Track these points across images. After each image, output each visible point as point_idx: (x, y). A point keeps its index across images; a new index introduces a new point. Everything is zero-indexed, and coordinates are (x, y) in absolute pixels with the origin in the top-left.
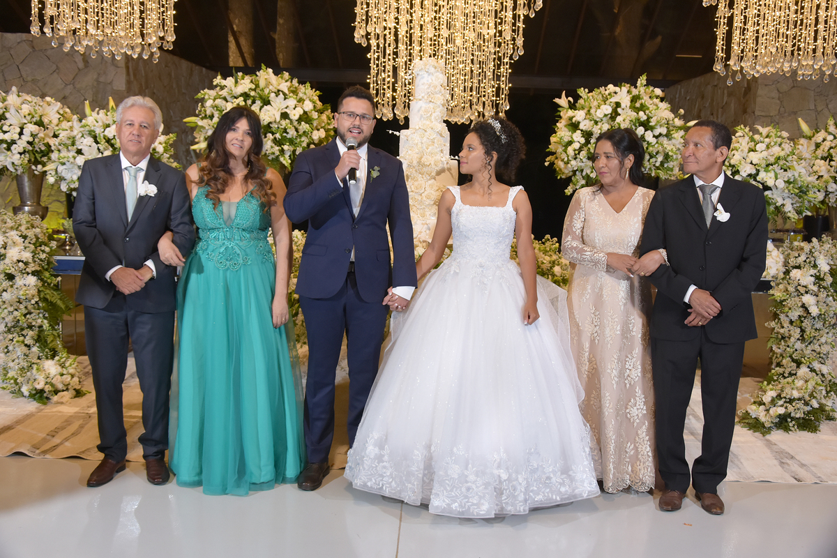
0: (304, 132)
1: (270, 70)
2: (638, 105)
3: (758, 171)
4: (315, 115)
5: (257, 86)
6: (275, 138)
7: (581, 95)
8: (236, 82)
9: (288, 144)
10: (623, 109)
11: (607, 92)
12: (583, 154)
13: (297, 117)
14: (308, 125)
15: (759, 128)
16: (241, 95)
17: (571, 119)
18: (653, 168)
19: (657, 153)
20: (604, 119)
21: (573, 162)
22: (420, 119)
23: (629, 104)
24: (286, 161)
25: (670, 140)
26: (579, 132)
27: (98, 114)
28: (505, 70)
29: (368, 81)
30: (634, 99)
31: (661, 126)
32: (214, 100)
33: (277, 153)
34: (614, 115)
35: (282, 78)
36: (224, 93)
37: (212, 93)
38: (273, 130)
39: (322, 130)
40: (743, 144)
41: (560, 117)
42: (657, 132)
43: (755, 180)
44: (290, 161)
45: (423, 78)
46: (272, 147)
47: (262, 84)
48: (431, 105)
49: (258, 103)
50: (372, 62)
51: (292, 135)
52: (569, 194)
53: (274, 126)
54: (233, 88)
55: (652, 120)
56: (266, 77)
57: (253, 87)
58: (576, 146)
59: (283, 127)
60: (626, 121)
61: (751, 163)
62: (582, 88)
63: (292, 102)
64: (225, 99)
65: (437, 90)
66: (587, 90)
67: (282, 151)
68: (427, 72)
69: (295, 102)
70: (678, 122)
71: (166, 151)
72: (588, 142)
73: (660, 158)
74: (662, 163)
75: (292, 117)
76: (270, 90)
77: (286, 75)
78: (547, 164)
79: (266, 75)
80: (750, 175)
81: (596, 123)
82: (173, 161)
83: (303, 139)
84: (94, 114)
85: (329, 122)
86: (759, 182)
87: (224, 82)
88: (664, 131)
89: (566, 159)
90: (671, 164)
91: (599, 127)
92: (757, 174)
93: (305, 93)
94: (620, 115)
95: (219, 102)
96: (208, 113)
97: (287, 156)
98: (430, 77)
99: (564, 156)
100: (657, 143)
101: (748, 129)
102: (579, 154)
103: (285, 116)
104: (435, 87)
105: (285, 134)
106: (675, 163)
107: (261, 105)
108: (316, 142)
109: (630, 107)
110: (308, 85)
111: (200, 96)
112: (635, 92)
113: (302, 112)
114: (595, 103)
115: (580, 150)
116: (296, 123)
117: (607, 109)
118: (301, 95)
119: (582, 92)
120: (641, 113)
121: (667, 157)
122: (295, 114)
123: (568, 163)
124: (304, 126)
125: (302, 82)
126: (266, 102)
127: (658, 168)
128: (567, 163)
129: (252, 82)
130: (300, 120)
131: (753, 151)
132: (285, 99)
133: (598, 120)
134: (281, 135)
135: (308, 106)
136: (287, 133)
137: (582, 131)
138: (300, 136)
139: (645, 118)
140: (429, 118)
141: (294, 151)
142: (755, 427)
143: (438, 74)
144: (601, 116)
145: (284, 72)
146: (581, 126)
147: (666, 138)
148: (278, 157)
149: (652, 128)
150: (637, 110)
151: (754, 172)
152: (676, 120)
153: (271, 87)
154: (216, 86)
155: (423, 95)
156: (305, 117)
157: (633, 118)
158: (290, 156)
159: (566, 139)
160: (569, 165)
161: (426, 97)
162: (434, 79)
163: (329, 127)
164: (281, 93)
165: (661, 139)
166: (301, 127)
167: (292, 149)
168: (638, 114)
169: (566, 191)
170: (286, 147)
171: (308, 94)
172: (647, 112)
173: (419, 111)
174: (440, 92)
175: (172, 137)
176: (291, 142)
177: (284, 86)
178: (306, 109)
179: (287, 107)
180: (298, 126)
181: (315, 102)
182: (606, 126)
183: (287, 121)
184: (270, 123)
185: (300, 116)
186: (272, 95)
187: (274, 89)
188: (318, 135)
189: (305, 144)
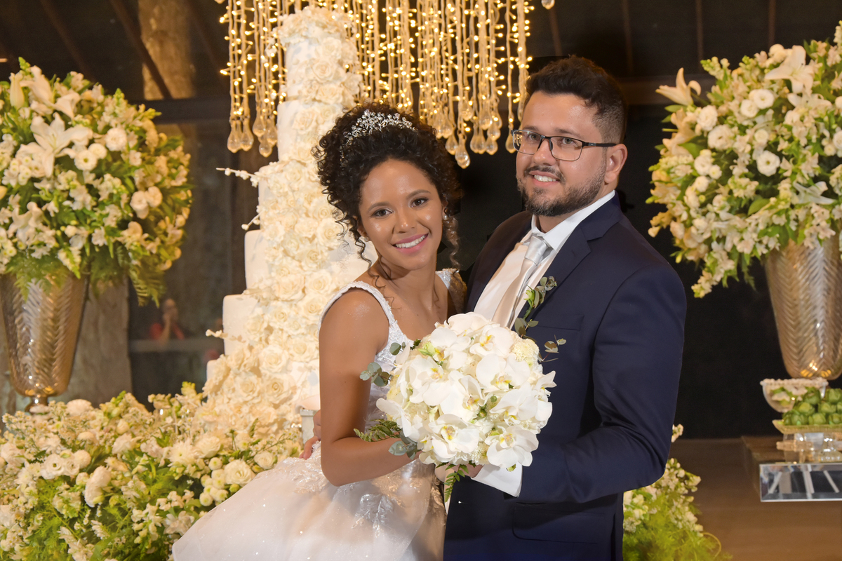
0: (111, 195)
1: (36, 70)
4: (136, 158)
5: (8, 106)
6: (47, 213)
7: (712, 73)
9: (74, 222)
10: (800, 95)
11: (769, 63)
12: (719, 201)
13: (92, 164)
14: (117, 181)
17: (693, 126)
20: (760, 120)
21: (699, 222)
22: (296, 140)
23: (810, 83)
24: (71, 260)
26: (706, 153)
28: (520, 30)
29: (226, 73)
30: (828, 73)
33: (53, 244)
34: (781, 108)
35: (66, 84)
38: (42, 194)
39: (154, 190)
41: (674, 127)
44: (78, 259)
45: (298, 51)
46: (38, 231)
47: (16, 99)
48: (316, 108)
49: (9, 139)
51: (84, 203)
52: (702, 294)
53: (45, 186)
56: (23, 84)
58: (701, 184)
59: (61, 187)
60: (806, 120)
62: (715, 59)
63: (81, 133)
65: (327, 75)
66: (725, 62)
67: (64, 240)
68: (306, 37)
69: (89, 133)
72: (728, 174)
75: (80, 164)
76: (32, 111)
77: (77, 78)
78: (653, 232)
79: (28, 80)
81: (743, 130)
83: (108, 210)
85: (174, 171)
89: (685, 217)
91: (747, 138)
93: (115, 115)
94: (792, 108)
97: (75, 250)
98: (313, 48)
99: (679, 210)
102: (710, 201)
103: (63, 163)
104: (324, 68)
105: (67, 203)
107: (15, 143)
108: (142, 216)
109: (814, 90)
110: (119, 94)
112: (833, 57)
113: (102, 153)
114: (742, 88)
115: (710, 194)
116: (90, 178)
117: (763, 98)
118: (107, 118)
119: (715, 67)
122: (87, 159)
123: (691, 225)
124: (110, 184)
125: (110, 91)
126: (25, 137)
128: (688, 225)
130: (99, 173)
132: (67, 127)
133: (745, 123)
134: (60, 206)
135: (117, 139)
136: (72, 199)
137: (713, 150)
138: (99, 204)
140: (312, 136)
141: (89, 238)
143: (330, 39)
144: (752, 114)
145: (73, 73)
146: (713, 141)
148: (54, 252)
150: (832, 95)
153: (35, 105)
155: (300, 87)
156: (112, 163)
157: (821, 112)
158: (81, 249)
159: (681, 172)
160: (693, 230)
161: (305, 92)
162: (321, 50)
163: (174, 183)
164: (57, 116)
166: (102, 187)
168: (833, 102)
169: (695, 288)
171: (121, 116)
173: (292, 122)
174: (337, 77)
176: (81, 217)
177: (67, 102)
178: (114, 147)
179: (71, 145)
180: (96, 184)
181: (142, 133)
182: (763, 137)
183: (71, 173)
184: (33, 180)
185: (100, 162)
186: (38, 121)
187: (44, 109)
188: (146, 200)
189: (111, 222)
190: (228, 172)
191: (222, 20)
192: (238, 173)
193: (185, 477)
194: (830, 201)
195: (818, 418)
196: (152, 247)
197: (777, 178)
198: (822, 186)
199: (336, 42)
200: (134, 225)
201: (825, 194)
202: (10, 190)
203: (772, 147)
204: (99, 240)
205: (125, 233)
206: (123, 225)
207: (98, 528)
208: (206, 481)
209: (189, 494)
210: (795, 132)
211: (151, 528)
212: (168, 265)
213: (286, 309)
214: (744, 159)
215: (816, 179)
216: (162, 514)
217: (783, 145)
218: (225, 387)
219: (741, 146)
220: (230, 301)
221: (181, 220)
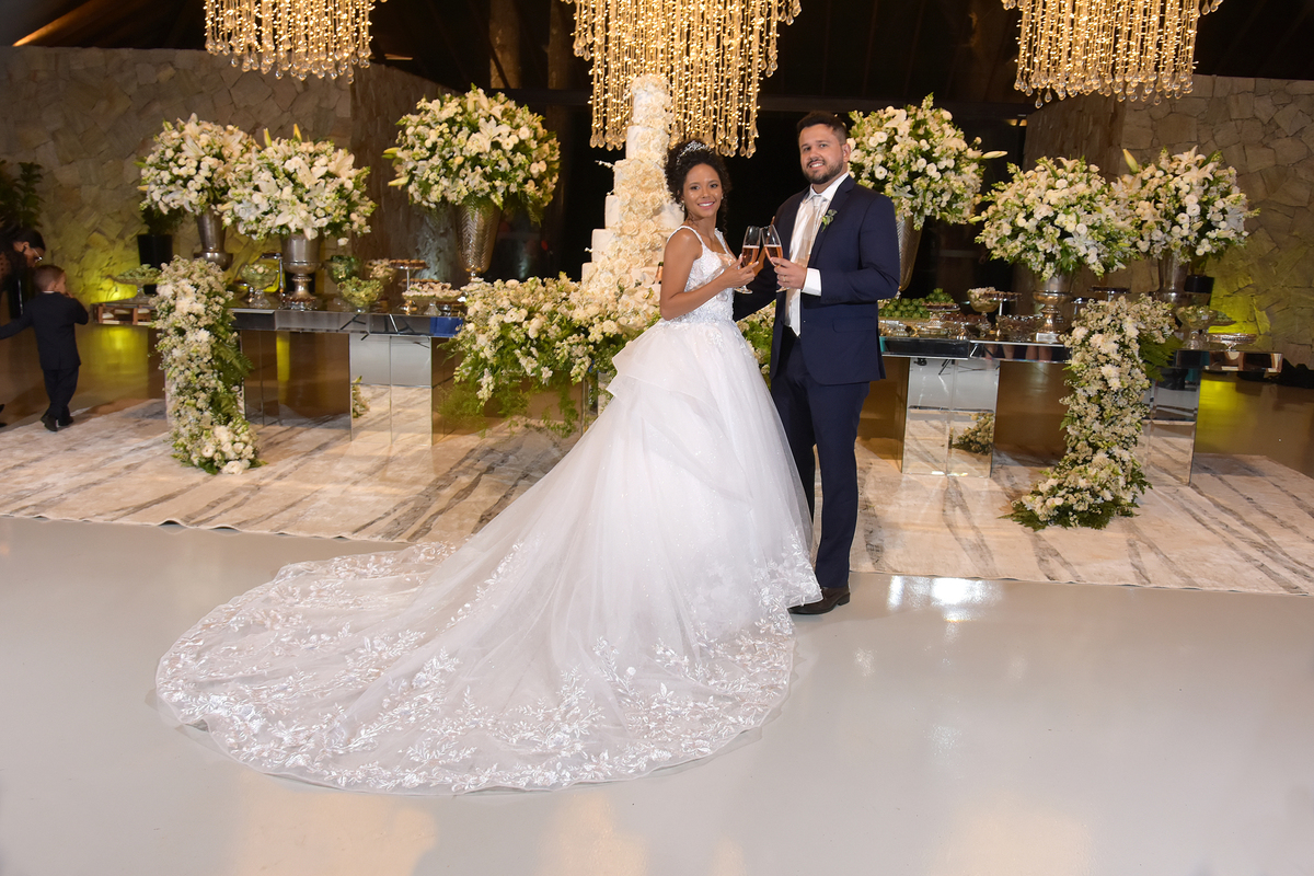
0: (520, 165)
1: (481, 91)
2: (921, 132)
3: (1056, 214)
4: (533, 145)
5: (465, 111)
6: (485, 172)
7: (855, 120)
8: (442, 105)
9: (500, 179)
10: (901, 137)
11: (885, 116)
13: (511, 147)
14: (524, 157)
15: (1063, 160)
16: (446, 121)
18: (937, 210)
19: (943, 191)
20: (879, 149)
22: (639, 147)
23: (908, 131)
24: (497, 199)
25: (960, 175)
27: (279, 143)
28: (754, 89)
29: (590, 102)
30: (917, 125)
31: (948, 157)
32: (416, 127)
33: (488, 190)
34: (891, 143)
35: (496, 99)
36: (427, 118)
37: (415, 118)
38: (483, 162)
39: (542, 163)
40: (1041, 180)
42: (942, 165)
43: (1053, 224)
44: (501, 199)
45: (640, 98)
46: (481, 183)
47: (470, 107)
48: (650, 130)
49: (466, 130)
50: (595, 79)
51: (505, 168)
53: (485, 157)
54: (437, 112)
55: (935, 150)
56: (475, 99)
57: (460, 110)
59: (494, 159)
60: (903, 151)
61: (1049, 203)
62: (856, 112)
63: (505, 129)
64: (428, 125)
65: (656, 113)
66: (861, 114)
67: (494, 189)
68: (646, 90)
69: (509, 129)
70: (971, 153)
71: (356, 186)
73: (946, 198)
74: (949, 203)
75: (505, 146)
76: (480, 114)
77: (502, 96)
79: (476, 97)
80: (1046, 218)
81: (869, 153)
82: (367, 199)
83: (518, 172)
84: (275, 144)
85: (552, 152)
86: (1057, 227)
87: (429, 106)
88: (951, 164)
90: (960, 205)
91: (871, 158)
92: (1055, 217)
93: (523, 119)
94: (897, 143)
95: (421, 129)
96: (409, 141)
97: (500, 194)
98: (649, 97)
100: (942, 178)
101: (1051, 161)
103: (496, 145)
104: (655, 109)
105: (497, 167)
106: (966, 203)
107: (469, 132)
108: (535, 177)
109: (910, 135)
110: (526, 108)
111: (401, 122)
112: (920, 116)
113: (517, 141)
114: (870, 130)
116: (509, 154)
117: (881, 137)
118: (518, 120)
119: (855, 116)
120: (923, 142)
121: (956, 197)
122: (509, 143)
124: (520, 158)
125: (520, 104)
126: (475, 129)
127: (944, 209)
129: (460, 105)
130: (515, 150)
131: (1054, 189)
132: (498, 124)
133: (870, 150)
134: (492, 168)
135: (525, 133)
136: (499, 166)
138: (515, 170)
139: (927, 147)
140: (646, 147)
141: (508, 188)
142: (1029, 521)
143: (659, 93)
144: (874, 145)
145: (499, 94)
147: (953, 173)
148: (488, 194)
149: (936, 161)
150: (919, 138)
151: (1051, 214)
152: (970, 150)
153: (480, 111)
154: (420, 110)
155: (642, 118)
156: (521, 147)
157: (912, 147)
158: (503, 194)
161: (644, 121)
162: (653, 99)
163: (552, 159)
164: (492, 118)
165: (948, 173)
166: (516, 159)
167: (505, 184)
168: (919, 142)
170: (497, 183)
171: (526, 119)
172: (931, 140)
173: (637, 137)
174: (661, 115)
175: (366, 170)
176: (504, 176)
177: (497, 110)
178: (523, 138)
179: (499, 135)
180: (512, 157)
181: (536, 129)
182: (880, 158)
183: (499, 151)
184: (479, 154)
185: (515, 146)
186: (482, 121)
187: (484, 114)
188: (538, 168)
189: (520, 180)
190: (601, 163)
191: (590, 73)
192: (606, 164)
193: (581, 327)
194: (912, 196)
195: (897, 313)
196: (539, 194)
197: (885, 181)
198: (909, 188)
199: (662, 95)
200: (531, 182)
201: (909, 192)
202: (466, 159)
203: (884, 164)
204: (513, 189)
205: (527, 186)
206: (525, 181)
207: (533, 350)
208: (591, 329)
209: (582, 335)
210: (897, 157)
211: (566, 352)
212: (546, 204)
213: (629, 240)
214: (868, 170)
215: (905, 184)
216: (571, 345)
217: (890, 164)
218: (594, 279)
219: (867, 162)
220: (596, 233)
221: (555, 180)
